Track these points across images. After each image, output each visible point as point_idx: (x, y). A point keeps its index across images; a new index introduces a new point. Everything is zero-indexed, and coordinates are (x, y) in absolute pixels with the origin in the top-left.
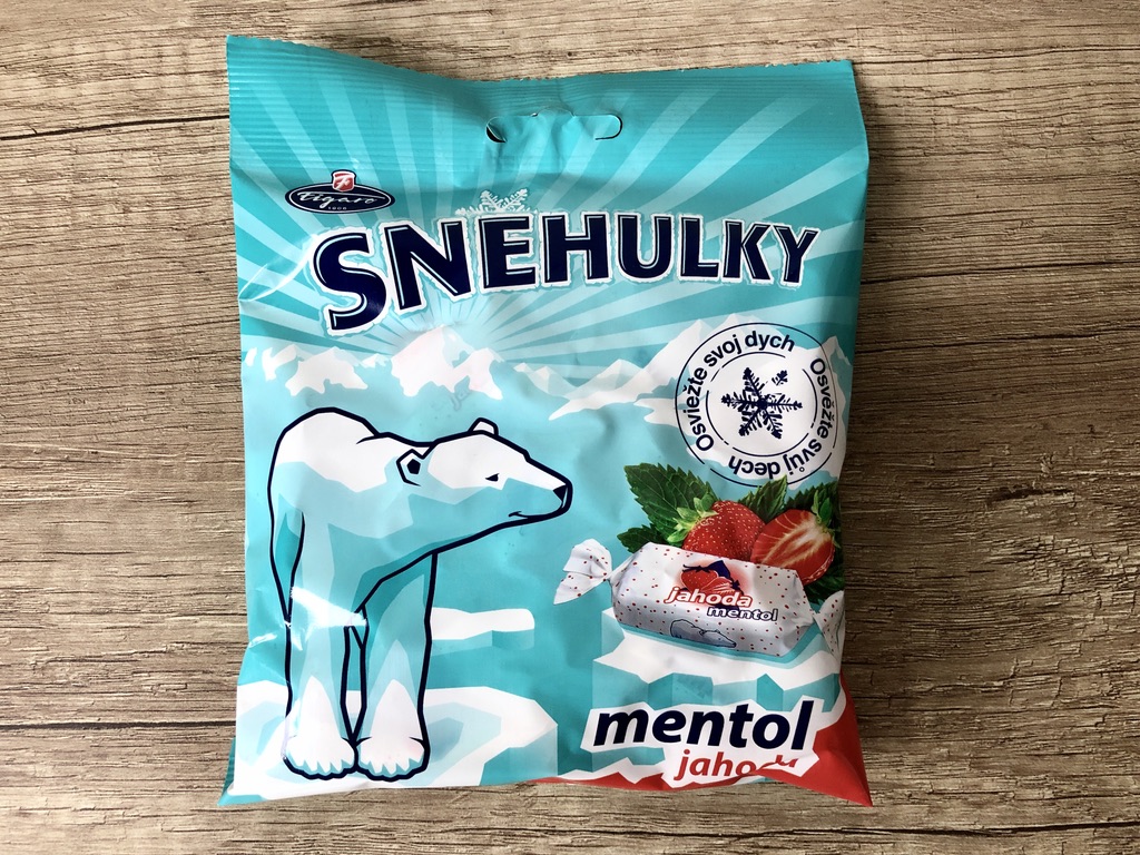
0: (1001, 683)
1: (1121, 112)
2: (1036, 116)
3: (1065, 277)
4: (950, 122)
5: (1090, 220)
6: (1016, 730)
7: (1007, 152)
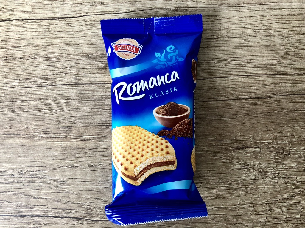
0: (235, 207)
1: (281, 25)
2: (253, 26)
3: (260, 79)
4: (226, 27)
5: (269, 61)
6: (239, 221)
7: (244, 38)
